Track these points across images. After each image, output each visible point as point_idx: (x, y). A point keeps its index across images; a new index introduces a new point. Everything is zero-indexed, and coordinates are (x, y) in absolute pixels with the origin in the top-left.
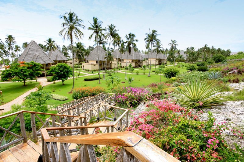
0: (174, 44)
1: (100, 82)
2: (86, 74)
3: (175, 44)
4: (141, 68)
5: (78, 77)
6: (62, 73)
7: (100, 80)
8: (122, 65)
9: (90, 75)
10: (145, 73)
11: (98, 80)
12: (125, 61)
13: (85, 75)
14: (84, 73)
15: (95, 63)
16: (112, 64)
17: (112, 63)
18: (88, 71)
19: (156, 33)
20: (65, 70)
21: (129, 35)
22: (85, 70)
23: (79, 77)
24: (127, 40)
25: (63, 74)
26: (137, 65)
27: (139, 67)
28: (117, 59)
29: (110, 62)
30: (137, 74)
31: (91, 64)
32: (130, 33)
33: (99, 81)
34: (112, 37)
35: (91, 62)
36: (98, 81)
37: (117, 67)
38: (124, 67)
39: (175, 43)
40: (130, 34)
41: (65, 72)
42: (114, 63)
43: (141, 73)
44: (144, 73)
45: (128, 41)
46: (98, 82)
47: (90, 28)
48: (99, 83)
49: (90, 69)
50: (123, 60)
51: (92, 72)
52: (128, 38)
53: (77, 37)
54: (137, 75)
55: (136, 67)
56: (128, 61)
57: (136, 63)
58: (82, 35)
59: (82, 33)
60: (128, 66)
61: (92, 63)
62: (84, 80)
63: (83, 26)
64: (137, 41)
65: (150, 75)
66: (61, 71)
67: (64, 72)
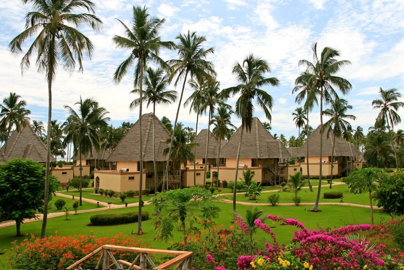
0: (389, 103)
1: (143, 230)
2: (101, 203)
3: (394, 101)
4: (283, 185)
5: (73, 212)
6: (16, 192)
7: (143, 223)
8: (221, 178)
9: (113, 206)
10: (299, 202)
11: (136, 225)
12: (230, 164)
13: (98, 206)
14: (96, 202)
15: (133, 168)
16: (188, 173)
17: (187, 170)
18: (112, 194)
19: (336, 58)
20: (28, 182)
21: (246, 63)
22: (102, 193)
23: (78, 212)
24: (241, 83)
25: (20, 197)
26: (269, 178)
27: (278, 183)
28: (204, 160)
29: (182, 167)
30: (273, 205)
31: (122, 173)
32: (251, 58)
33: (140, 225)
34: (189, 72)
35: (121, 167)
36: (134, 227)
37: (202, 184)
38: (225, 185)
39: (395, 98)
40: (250, 61)
41: (29, 188)
42: (195, 170)
43: (287, 200)
44: (297, 201)
45: (245, 84)
46: (136, 231)
47: (119, 40)
48: (139, 234)
49: (117, 189)
50: (223, 161)
51: (123, 198)
52: (242, 76)
53: (68, 54)
54: (273, 207)
55: (265, 184)
56: (241, 165)
57: (265, 171)
58: (86, 46)
59: (87, 39)
60: (241, 179)
61: (125, 169)
62: (89, 222)
63: (92, 20)
64: (274, 81)
65: (319, 208)
66: (15, 185)
67: (22, 190)
